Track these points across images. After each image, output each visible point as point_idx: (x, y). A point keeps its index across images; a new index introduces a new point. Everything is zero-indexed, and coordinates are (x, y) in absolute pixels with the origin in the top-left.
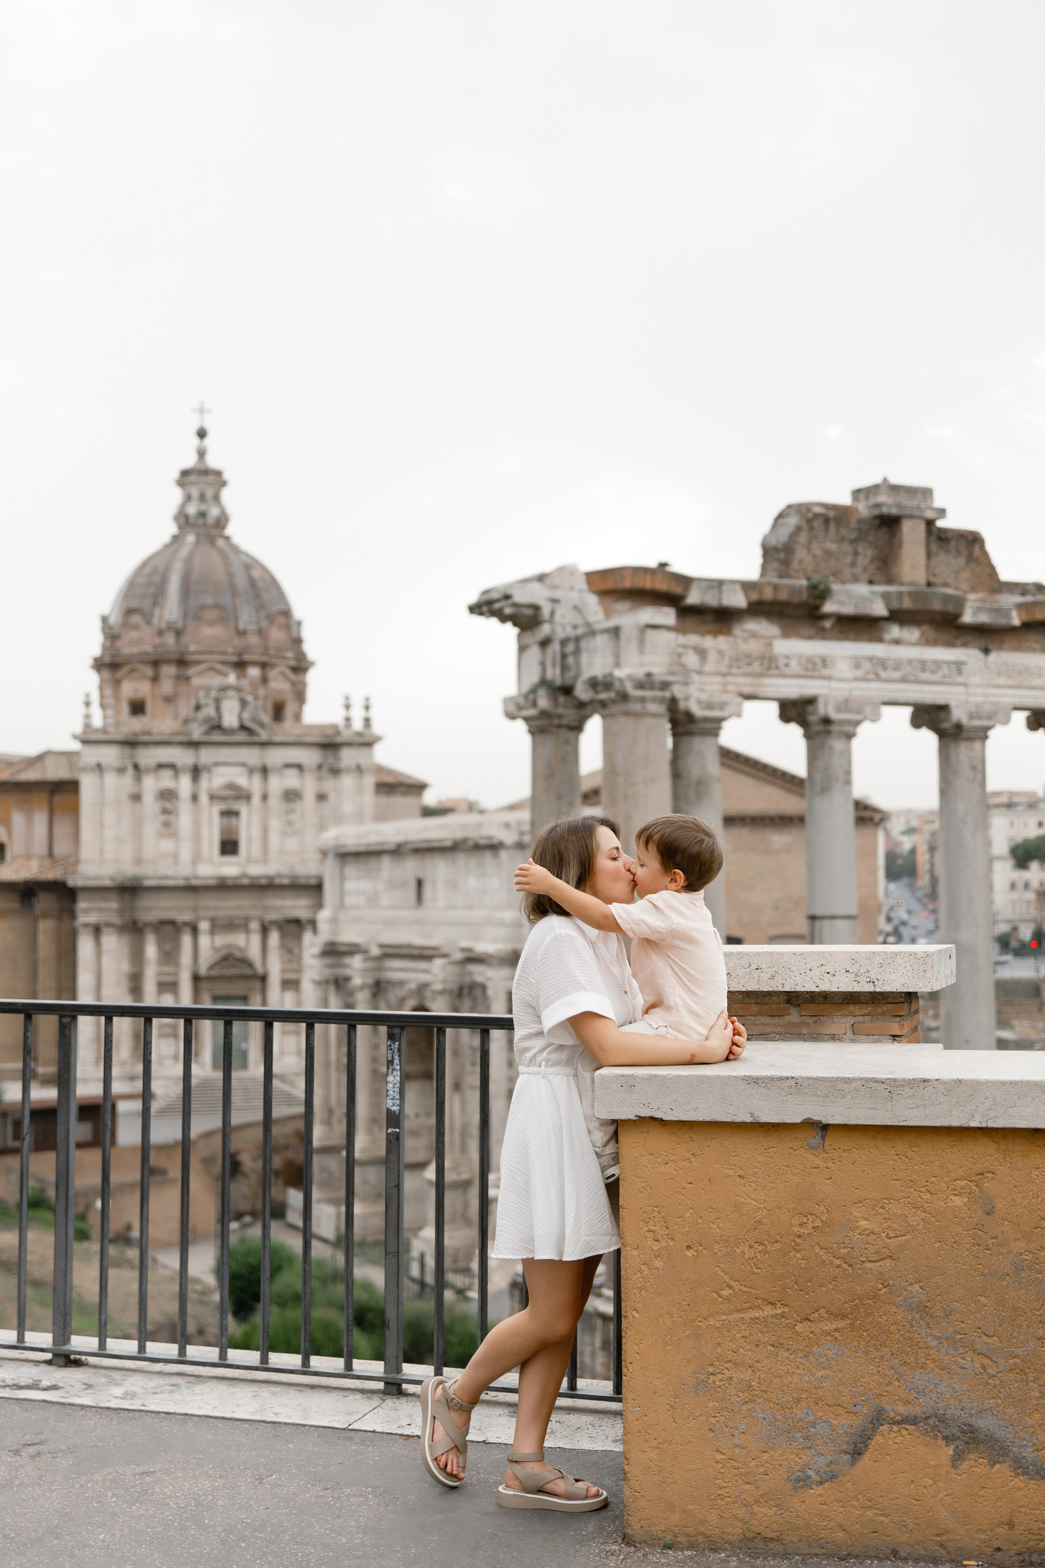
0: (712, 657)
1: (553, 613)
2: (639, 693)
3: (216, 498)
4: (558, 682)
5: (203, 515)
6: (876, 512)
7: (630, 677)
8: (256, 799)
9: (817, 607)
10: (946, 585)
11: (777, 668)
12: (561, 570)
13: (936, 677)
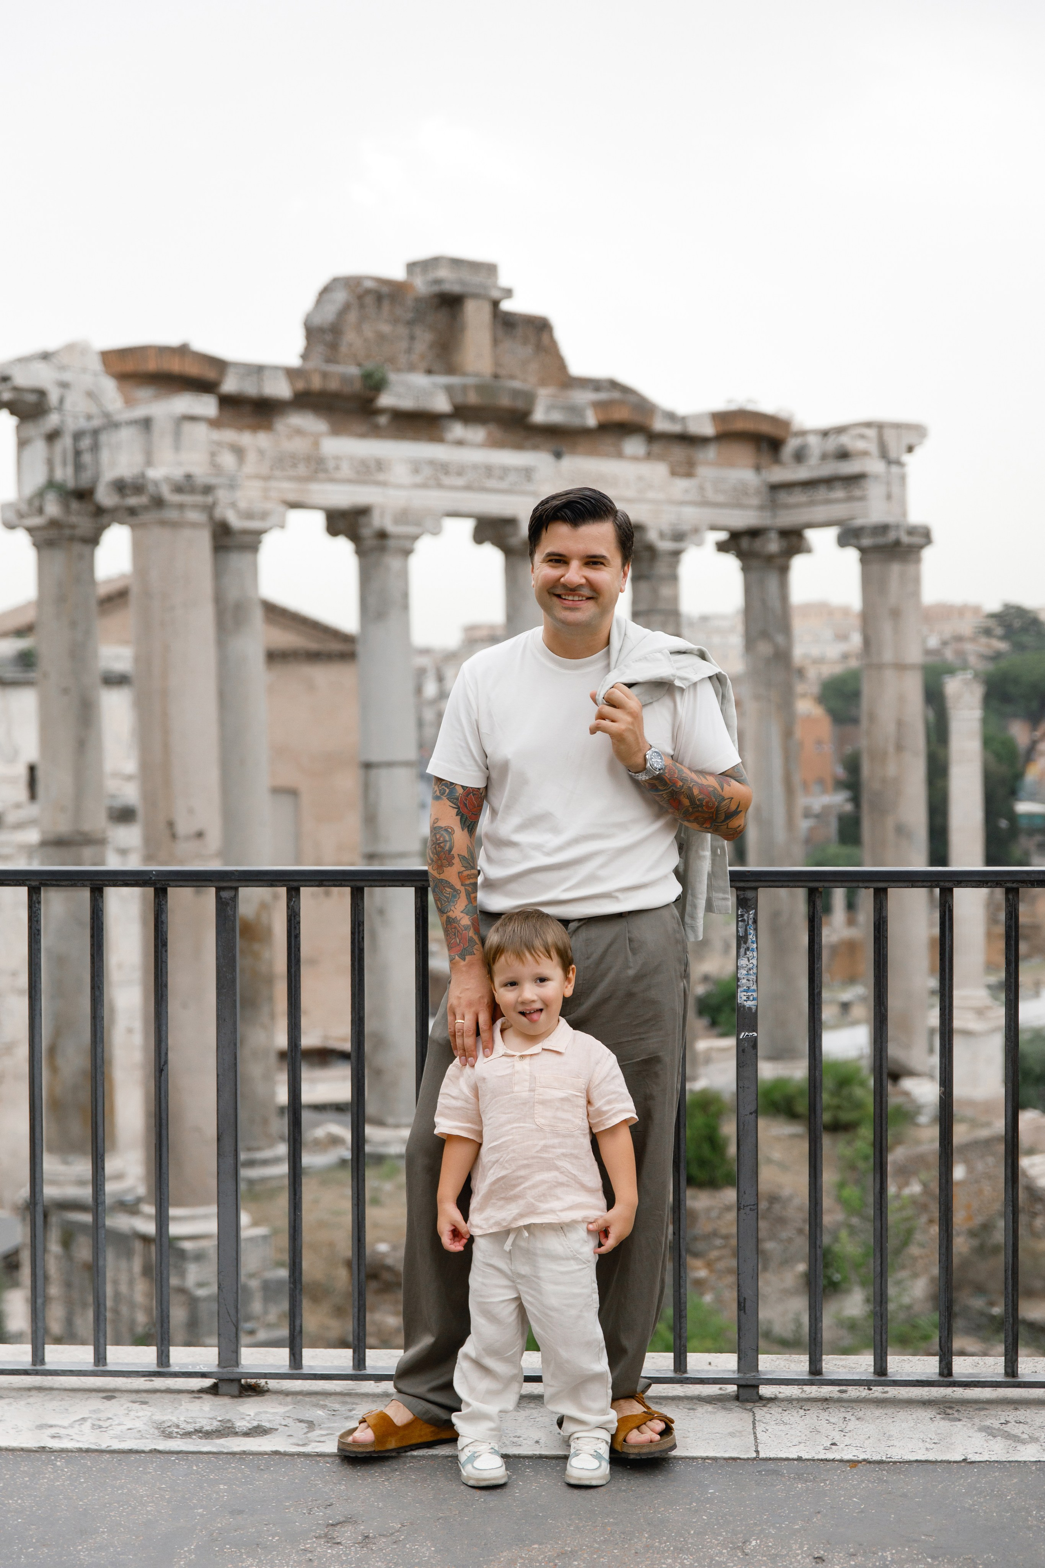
0: (251, 457)
1: (61, 400)
2: (177, 498)
4: (71, 484)
6: (436, 289)
7: (167, 479)
9: (371, 400)
10: (512, 377)
11: (326, 471)
12: (71, 348)
13: (503, 485)
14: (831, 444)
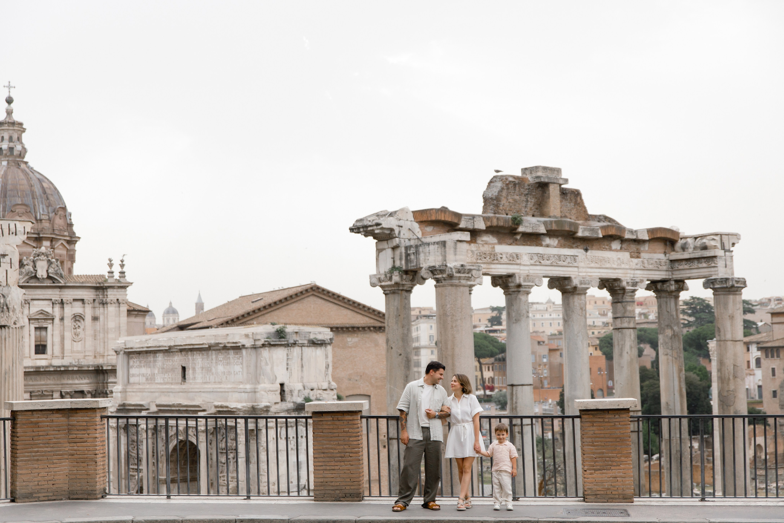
1: (399, 232)
3: (19, 139)
4: (404, 268)
5: (11, 149)
6: (537, 180)
7: (455, 267)
8: (57, 321)
9: (516, 229)
10: (566, 217)
11: (497, 259)
12: (402, 210)
13: (565, 264)
14: (699, 242)
